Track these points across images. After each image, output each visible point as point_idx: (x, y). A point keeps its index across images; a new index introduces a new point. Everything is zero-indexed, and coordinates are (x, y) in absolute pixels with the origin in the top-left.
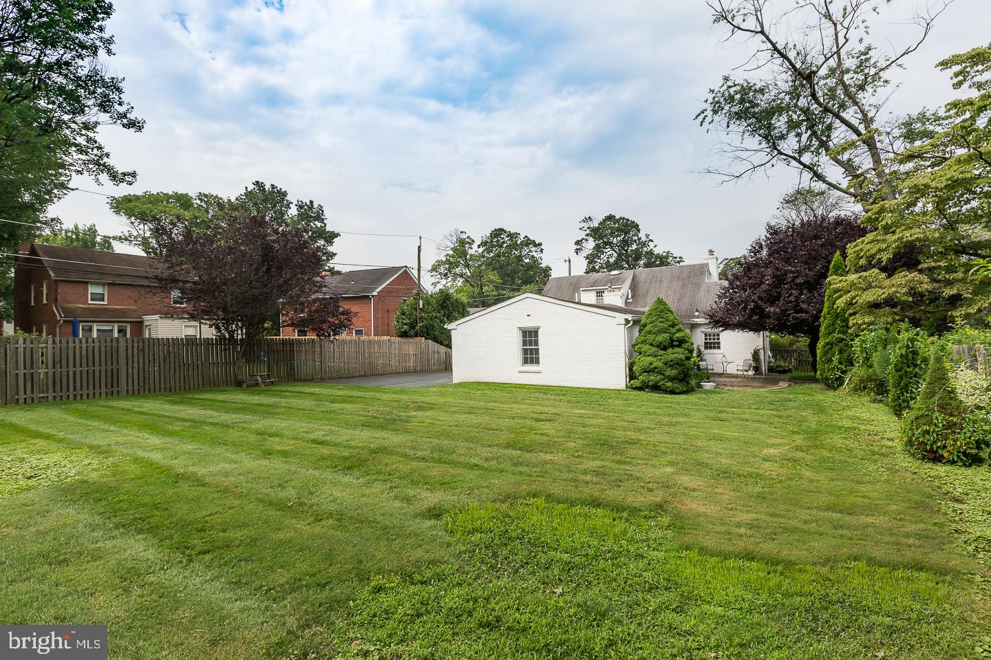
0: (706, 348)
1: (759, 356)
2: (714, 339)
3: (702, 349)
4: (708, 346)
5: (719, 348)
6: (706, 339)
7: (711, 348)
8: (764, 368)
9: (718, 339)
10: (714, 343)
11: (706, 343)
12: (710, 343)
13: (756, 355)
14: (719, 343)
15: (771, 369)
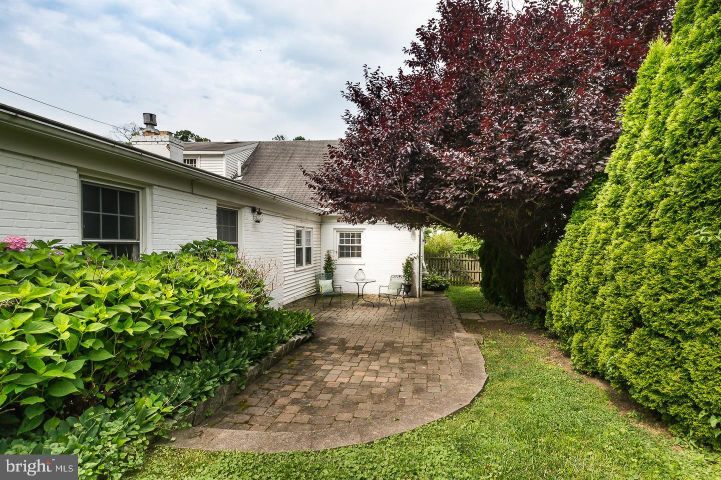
0: (341, 255)
1: (412, 269)
2: (353, 242)
3: (335, 256)
4: (345, 252)
5: (359, 255)
6: (342, 242)
7: (348, 255)
8: (417, 285)
9: (359, 242)
10: (353, 248)
11: (341, 248)
12: (348, 248)
13: (408, 267)
14: (359, 248)
15: (426, 286)
